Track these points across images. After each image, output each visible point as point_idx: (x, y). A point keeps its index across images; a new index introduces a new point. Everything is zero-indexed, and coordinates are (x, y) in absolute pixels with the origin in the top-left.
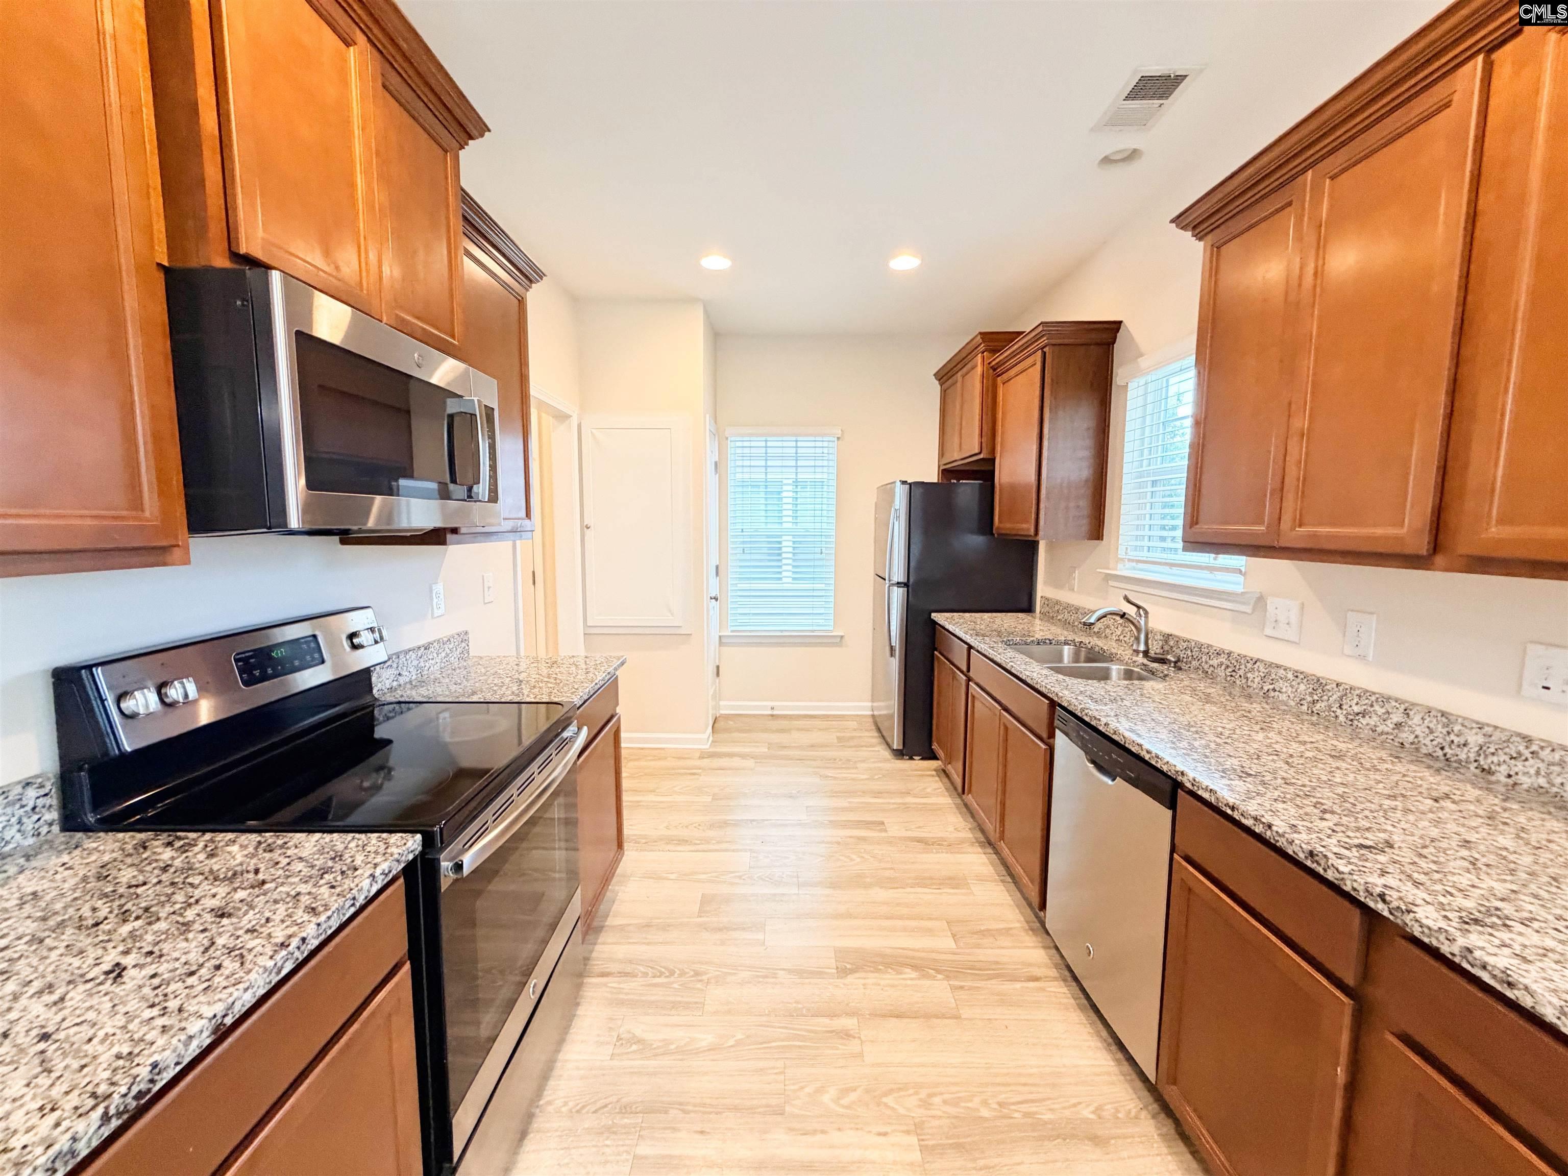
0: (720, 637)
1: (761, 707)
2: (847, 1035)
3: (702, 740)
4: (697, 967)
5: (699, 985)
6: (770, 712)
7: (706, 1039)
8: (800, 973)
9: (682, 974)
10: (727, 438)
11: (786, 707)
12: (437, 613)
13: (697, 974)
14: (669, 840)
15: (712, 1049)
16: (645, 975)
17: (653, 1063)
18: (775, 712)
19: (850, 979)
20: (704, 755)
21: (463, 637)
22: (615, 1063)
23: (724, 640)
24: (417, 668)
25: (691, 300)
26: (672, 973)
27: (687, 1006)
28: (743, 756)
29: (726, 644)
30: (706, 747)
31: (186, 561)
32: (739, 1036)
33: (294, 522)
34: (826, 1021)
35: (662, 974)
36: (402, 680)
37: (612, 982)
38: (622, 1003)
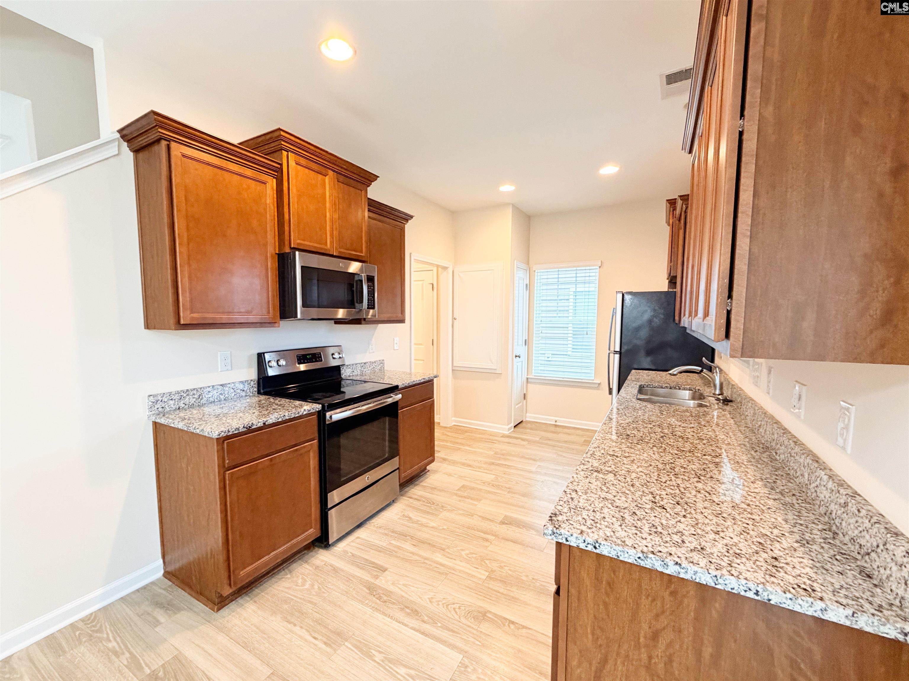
0: (527, 378)
1: (550, 420)
2: (487, 540)
3: (506, 428)
4: (443, 505)
5: (441, 510)
6: (554, 423)
7: (432, 524)
8: (483, 518)
9: (438, 505)
10: (535, 271)
11: (562, 421)
12: (371, 351)
13: (443, 507)
14: (463, 464)
15: (433, 527)
16: (424, 501)
17: (411, 524)
18: (557, 424)
19: (504, 526)
20: (504, 436)
21: (382, 362)
22: (398, 520)
23: (529, 380)
24: (361, 370)
25: (505, 205)
26: (434, 504)
27: (432, 514)
28: (523, 440)
29: (531, 383)
30: (507, 433)
31: (279, 327)
32: (445, 527)
33: (299, 316)
34: (482, 534)
35: (430, 503)
36: (354, 374)
37: (411, 500)
38: (411, 507)
